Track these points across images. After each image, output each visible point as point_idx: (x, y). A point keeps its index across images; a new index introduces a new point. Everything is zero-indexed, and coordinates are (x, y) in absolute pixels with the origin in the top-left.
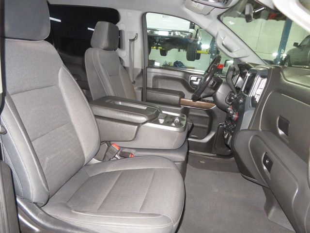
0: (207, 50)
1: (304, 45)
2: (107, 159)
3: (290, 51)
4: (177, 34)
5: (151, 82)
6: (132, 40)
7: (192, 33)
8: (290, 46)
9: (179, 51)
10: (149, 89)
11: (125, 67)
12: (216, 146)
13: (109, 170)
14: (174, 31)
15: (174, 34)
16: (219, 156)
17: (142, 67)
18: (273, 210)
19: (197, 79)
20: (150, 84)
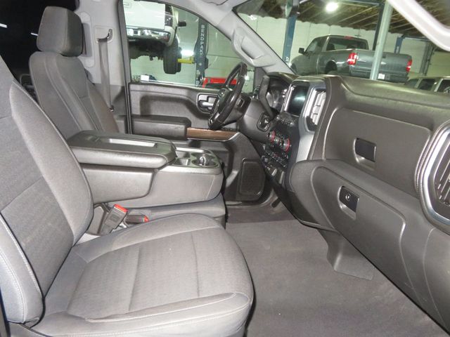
0: (191, 58)
1: (311, 52)
2: (106, 231)
3: (295, 60)
4: (147, 33)
5: (138, 107)
6: (103, 41)
7: (169, 33)
8: (295, 53)
9: (151, 59)
10: (136, 116)
11: (94, 84)
12: (241, 190)
13: (116, 247)
14: (141, 29)
15: (143, 34)
16: (246, 202)
17: (122, 82)
18: (339, 259)
19: (208, 97)
20: (136, 109)
